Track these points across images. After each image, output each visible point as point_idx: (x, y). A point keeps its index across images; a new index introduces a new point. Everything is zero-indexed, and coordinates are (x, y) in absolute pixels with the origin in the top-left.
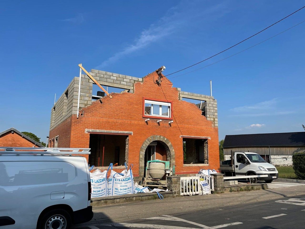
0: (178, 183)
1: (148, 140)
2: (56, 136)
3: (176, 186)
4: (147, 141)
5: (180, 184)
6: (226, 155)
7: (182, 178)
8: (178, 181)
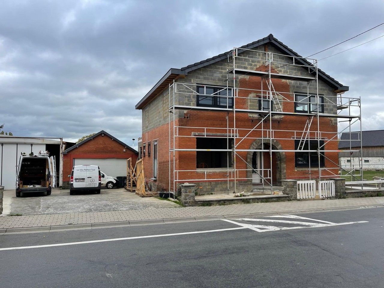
0: (295, 187)
1: (256, 143)
2: (154, 139)
3: (292, 190)
4: (254, 143)
5: (297, 188)
6: (342, 158)
7: (298, 182)
8: (294, 185)
